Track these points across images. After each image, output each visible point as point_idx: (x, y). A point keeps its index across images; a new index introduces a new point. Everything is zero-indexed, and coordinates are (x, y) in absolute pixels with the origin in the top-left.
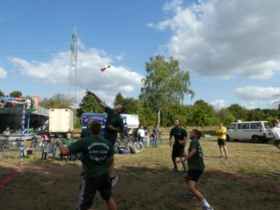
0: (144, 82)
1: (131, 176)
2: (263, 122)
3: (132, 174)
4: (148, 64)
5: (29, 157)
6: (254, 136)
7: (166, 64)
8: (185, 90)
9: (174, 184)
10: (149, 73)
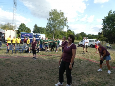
0: (48, 20)
2: (95, 40)
4: (50, 12)
6: (91, 45)
8: (65, 25)
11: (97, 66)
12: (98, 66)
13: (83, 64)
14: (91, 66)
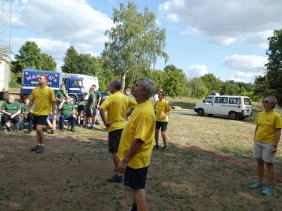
0: (108, 34)
1: (103, 153)
2: (242, 98)
4: (116, 12)
6: (231, 113)
8: (159, 52)
10: (116, 24)
11: (236, 174)
12: (240, 173)
13: (196, 167)
14: (221, 172)
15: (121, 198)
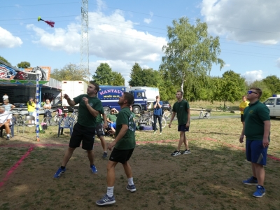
0: (165, 49)
1: (156, 154)
3: (157, 152)
4: (170, 29)
5: (44, 132)
7: (192, 28)
8: (214, 59)
9: (206, 164)
10: (172, 39)
13: (246, 168)
15: (165, 194)
